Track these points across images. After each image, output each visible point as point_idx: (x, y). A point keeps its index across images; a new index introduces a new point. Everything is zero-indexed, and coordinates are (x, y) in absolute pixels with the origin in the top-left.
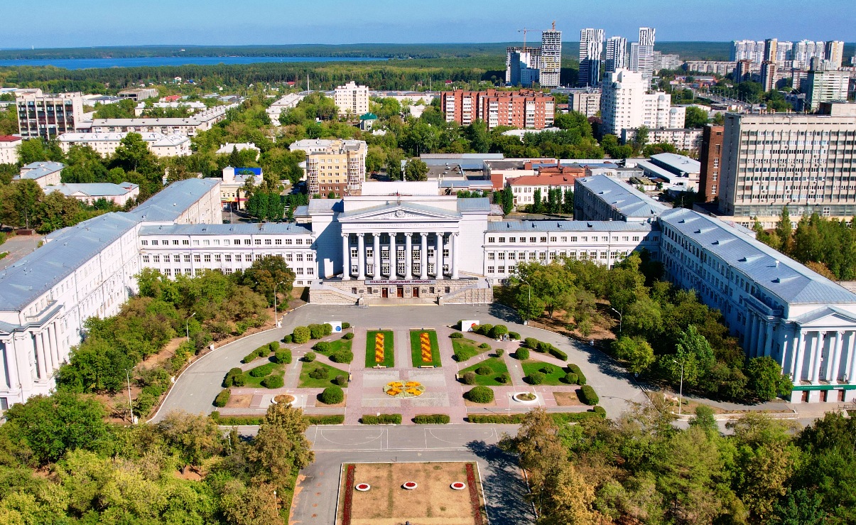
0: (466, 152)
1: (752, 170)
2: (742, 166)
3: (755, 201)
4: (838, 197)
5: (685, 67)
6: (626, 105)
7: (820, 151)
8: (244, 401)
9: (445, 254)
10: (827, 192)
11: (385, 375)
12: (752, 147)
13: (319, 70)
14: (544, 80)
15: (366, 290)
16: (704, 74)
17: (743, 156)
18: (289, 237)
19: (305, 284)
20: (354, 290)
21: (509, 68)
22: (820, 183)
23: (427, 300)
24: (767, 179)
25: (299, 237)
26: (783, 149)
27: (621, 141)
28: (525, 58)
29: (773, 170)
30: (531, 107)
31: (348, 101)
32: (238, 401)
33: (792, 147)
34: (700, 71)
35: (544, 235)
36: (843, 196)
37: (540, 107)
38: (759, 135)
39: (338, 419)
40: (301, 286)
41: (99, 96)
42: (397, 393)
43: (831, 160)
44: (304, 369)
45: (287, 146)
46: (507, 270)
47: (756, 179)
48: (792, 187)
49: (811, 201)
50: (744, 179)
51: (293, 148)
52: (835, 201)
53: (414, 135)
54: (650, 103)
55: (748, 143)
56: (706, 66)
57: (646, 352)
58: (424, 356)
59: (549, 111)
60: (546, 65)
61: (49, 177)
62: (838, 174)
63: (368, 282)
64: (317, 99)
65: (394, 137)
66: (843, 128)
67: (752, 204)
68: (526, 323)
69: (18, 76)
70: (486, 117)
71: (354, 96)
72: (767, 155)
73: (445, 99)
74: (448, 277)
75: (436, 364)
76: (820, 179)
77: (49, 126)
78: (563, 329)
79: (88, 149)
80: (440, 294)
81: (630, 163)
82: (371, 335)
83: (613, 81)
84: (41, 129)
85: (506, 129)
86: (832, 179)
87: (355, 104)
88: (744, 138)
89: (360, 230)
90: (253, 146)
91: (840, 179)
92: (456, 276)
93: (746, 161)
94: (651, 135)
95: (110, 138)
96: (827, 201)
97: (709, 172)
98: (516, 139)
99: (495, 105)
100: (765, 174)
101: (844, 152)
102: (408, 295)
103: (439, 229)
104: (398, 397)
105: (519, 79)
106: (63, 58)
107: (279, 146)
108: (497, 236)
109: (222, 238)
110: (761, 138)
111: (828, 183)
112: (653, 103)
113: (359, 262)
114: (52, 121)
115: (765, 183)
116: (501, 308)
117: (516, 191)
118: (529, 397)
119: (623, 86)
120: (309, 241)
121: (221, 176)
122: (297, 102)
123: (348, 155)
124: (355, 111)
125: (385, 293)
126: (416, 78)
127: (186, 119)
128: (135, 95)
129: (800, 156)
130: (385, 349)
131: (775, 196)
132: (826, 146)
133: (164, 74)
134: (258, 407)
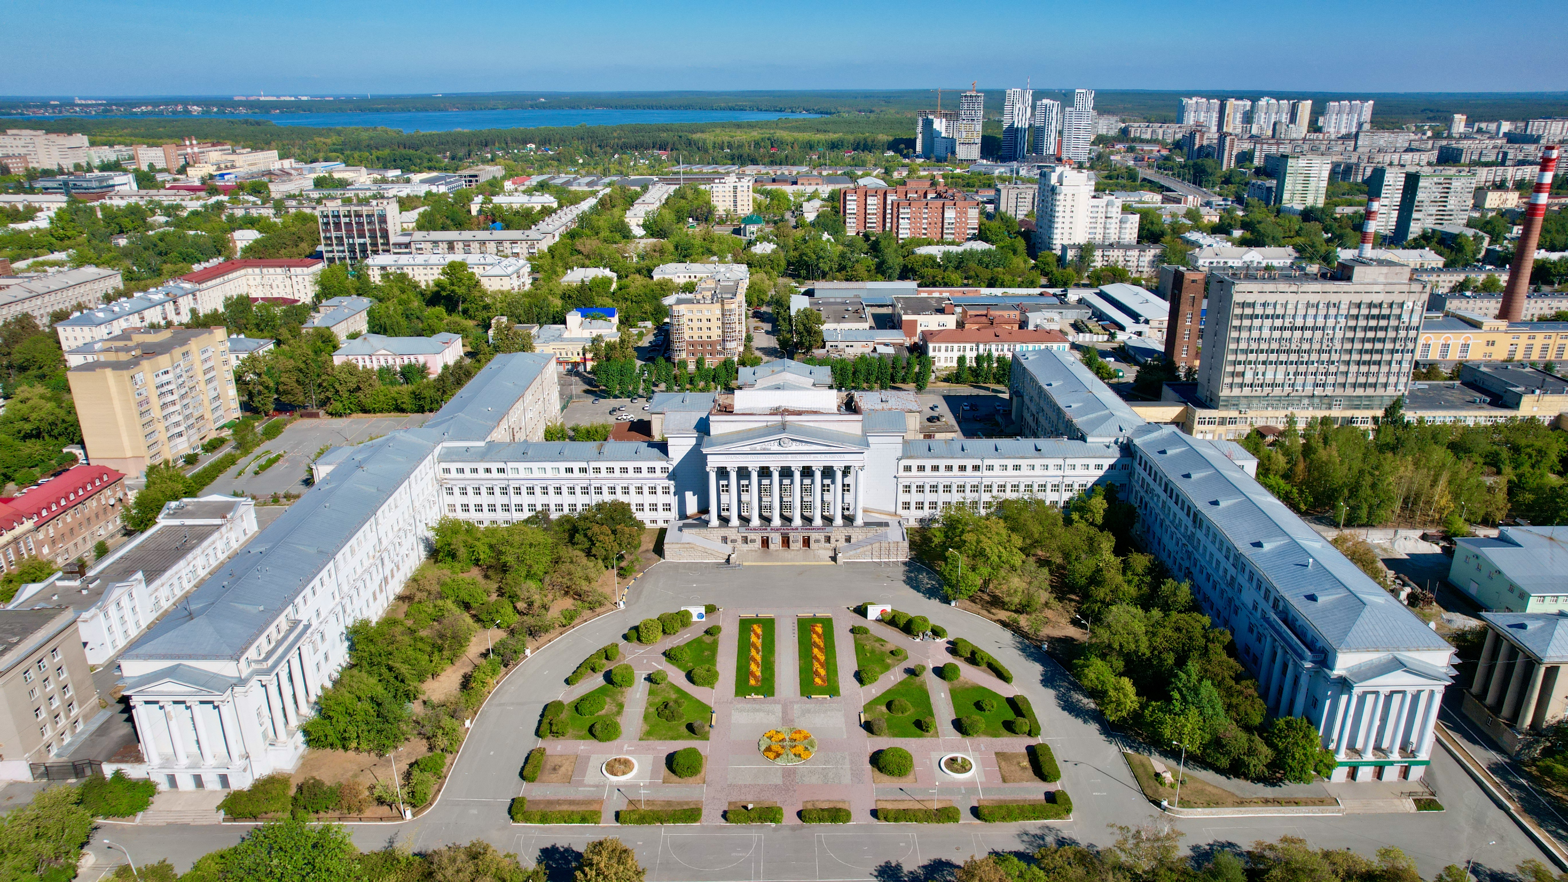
0: (872, 279)
1: (1246, 352)
2: (1233, 346)
3: (1247, 391)
4: (1354, 386)
5: (1125, 132)
6: (1068, 214)
7: (1334, 328)
8: (563, 769)
9: (846, 488)
10: (1341, 379)
11: (762, 714)
12: (1246, 323)
13: (696, 136)
14: (962, 152)
15: (740, 540)
16: (1148, 142)
17: (1235, 334)
18: (638, 464)
19: (661, 524)
20: (725, 540)
21: (920, 136)
22: (1333, 369)
23: (821, 552)
24: (1264, 363)
25: (651, 464)
26: (1287, 324)
27: (1061, 260)
28: (940, 125)
29: (1272, 352)
30: (950, 214)
31: (727, 199)
32: (554, 769)
33: (1299, 322)
34: (1144, 136)
35: (978, 462)
36: (1360, 385)
37: (962, 213)
38: (1258, 307)
39: (691, 814)
40: (653, 526)
41: (434, 174)
42: (778, 755)
43: (1348, 339)
44: (651, 698)
45: (649, 273)
46: (926, 506)
47: (1250, 363)
48: (1296, 374)
49: (1318, 391)
50: (1235, 363)
51: (657, 276)
52: (1349, 391)
53: (806, 255)
54: (1096, 209)
55: (1241, 317)
56: (1150, 130)
57: (1125, 695)
58: (817, 673)
59: (972, 218)
60: (964, 134)
61: (351, 320)
62: (1355, 357)
63: (743, 529)
64: (690, 194)
65: (782, 254)
66: (1367, 299)
67: (1243, 394)
68: (953, 604)
69: (344, 143)
70: (895, 225)
71: (735, 192)
72: (1266, 333)
73: (845, 198)
74: (849, 520)
75: (832, 690)
76: (1333, 363)
77: (358, 241)
78: (1003, 615)
79: (403, 277)
80: (839, 544)
81: (1073, 295)
82: (745, 625)
83: (1052, 183)
84: (349, 244)
85: (921, 243)
86: (1348, 363)
87: (735, 202)
88: (1238, 311)
89: (732, 464)
90: (607, 272)
91: (1358, 363)
92: (859, 521)
93: (1238, 340)
94: (1098, 253)
95: (431, 262)
96: (1339, 391)
97: (1179, 330)
98: (932, 258)
99: (906, 211)
100: (1262, 357)
101: (1365, 329)
102: (796, 545)
103: (838, 463)
104: (780, 763)
105: (932, 151)
106: (403, 110)
107: (639, 271)
108: (914, 463)
109: (548, 465)
110: (1259, 311)
111: (1343, 368)
112: (1100, 210)
113: (731, 499)
114: (362, 235)
115: (1261, 368)
116: (919, 570)
117: (934, 350)
118: (962, 767)
119: (1065, 190)
120: (664, 470)
121: (564, 322)
122: (666, 196)
123: (723, 305)
124: (735, 211)
125: (765, 542)
126: (810, 146)
127: (527, 232)
128: (476, 176)
129: (1308, 334)
130: (763, 657)
131: (1273, 385)
132: (1342, 321)
133: (515, 140)
134: (581, 783)
